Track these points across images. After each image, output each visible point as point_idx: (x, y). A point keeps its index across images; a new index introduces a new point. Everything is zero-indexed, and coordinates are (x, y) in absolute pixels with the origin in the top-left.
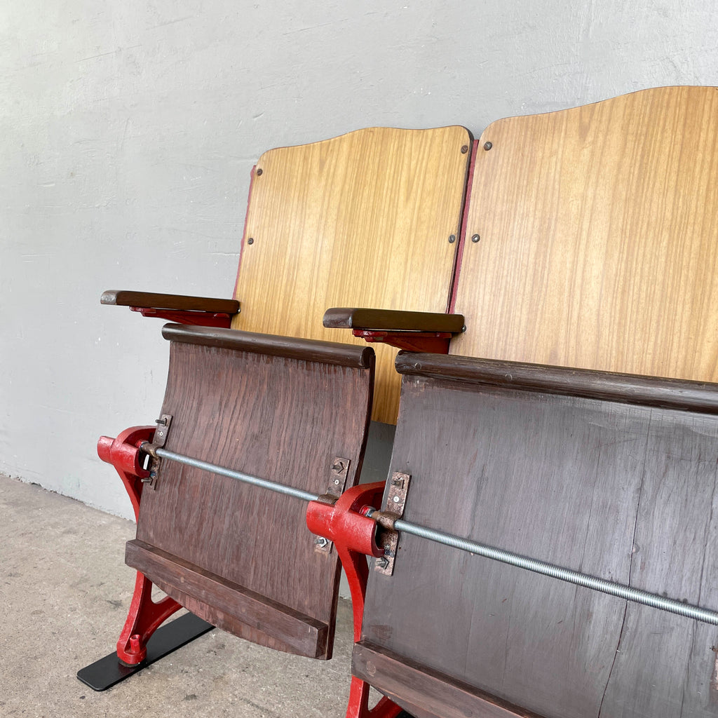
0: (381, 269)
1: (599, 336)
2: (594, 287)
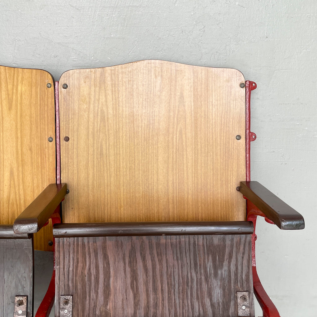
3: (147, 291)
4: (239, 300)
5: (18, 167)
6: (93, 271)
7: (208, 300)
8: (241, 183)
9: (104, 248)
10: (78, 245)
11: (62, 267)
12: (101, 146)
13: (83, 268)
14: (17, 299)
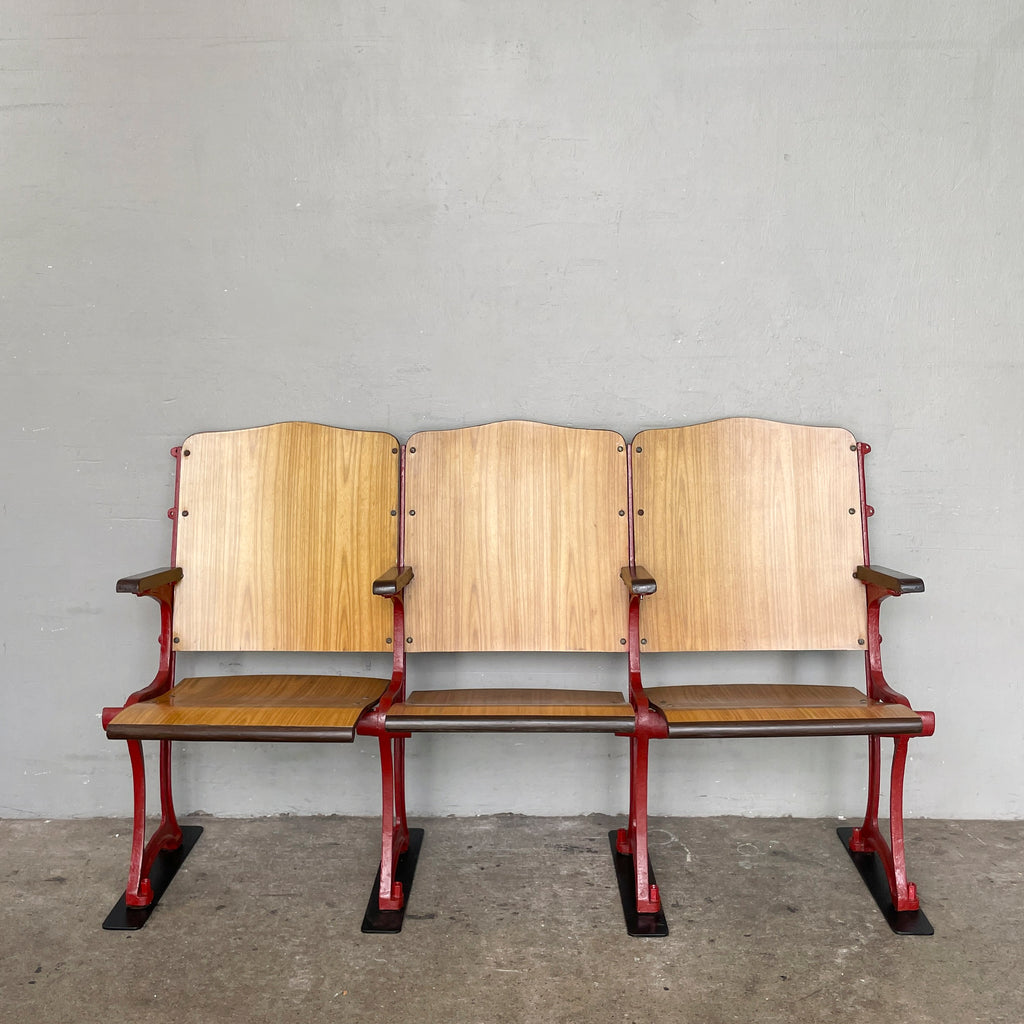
0: (327, 532)
1: (500, 571)
2: (493, 542)
5: (579, 547)
8: (858, 567)
12: (681, 521)
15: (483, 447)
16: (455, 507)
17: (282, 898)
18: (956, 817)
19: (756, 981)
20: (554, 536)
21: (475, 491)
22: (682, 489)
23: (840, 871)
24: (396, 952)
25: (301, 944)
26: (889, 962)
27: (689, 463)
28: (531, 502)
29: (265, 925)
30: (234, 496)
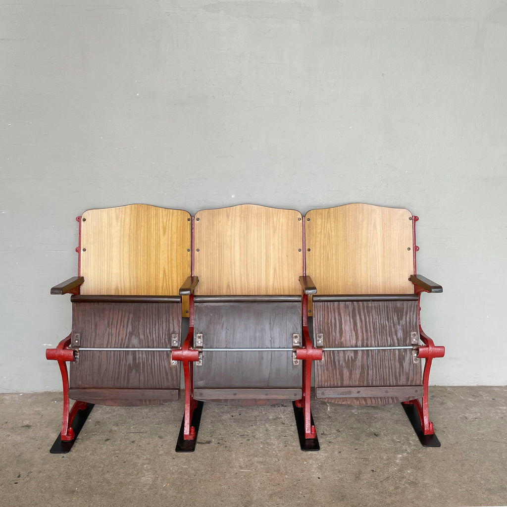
0: (156, 259)
1: (241, 278)
2: (238, 264)
3: (362, 331)
4: (412, 336)
5: (279, 266)
6: (333, 321)
7: (395, 337)
8: (411, 275)
9: (339, 309)
10: (325, 307)
11: (316, 318)
12: (328, 254)
13: (328, 319)
14: (294, 335)
15: (232, 218)
16: (219, 247)
17: (137, 434)
18: (451, 385)
19: (360, 473)
20: (267, 261)
21: (228, 239)
22: (329, 239)
23: (398, 414)
24: (193, 462)
25: (147, 459)
26: (420, 461)
27: (333, 225)
28: (256, 245)
29: (130, 449)
30: (109, 241)
